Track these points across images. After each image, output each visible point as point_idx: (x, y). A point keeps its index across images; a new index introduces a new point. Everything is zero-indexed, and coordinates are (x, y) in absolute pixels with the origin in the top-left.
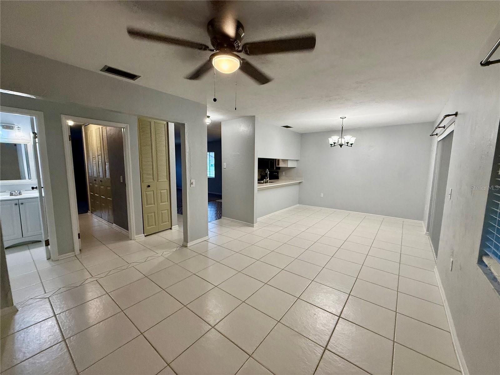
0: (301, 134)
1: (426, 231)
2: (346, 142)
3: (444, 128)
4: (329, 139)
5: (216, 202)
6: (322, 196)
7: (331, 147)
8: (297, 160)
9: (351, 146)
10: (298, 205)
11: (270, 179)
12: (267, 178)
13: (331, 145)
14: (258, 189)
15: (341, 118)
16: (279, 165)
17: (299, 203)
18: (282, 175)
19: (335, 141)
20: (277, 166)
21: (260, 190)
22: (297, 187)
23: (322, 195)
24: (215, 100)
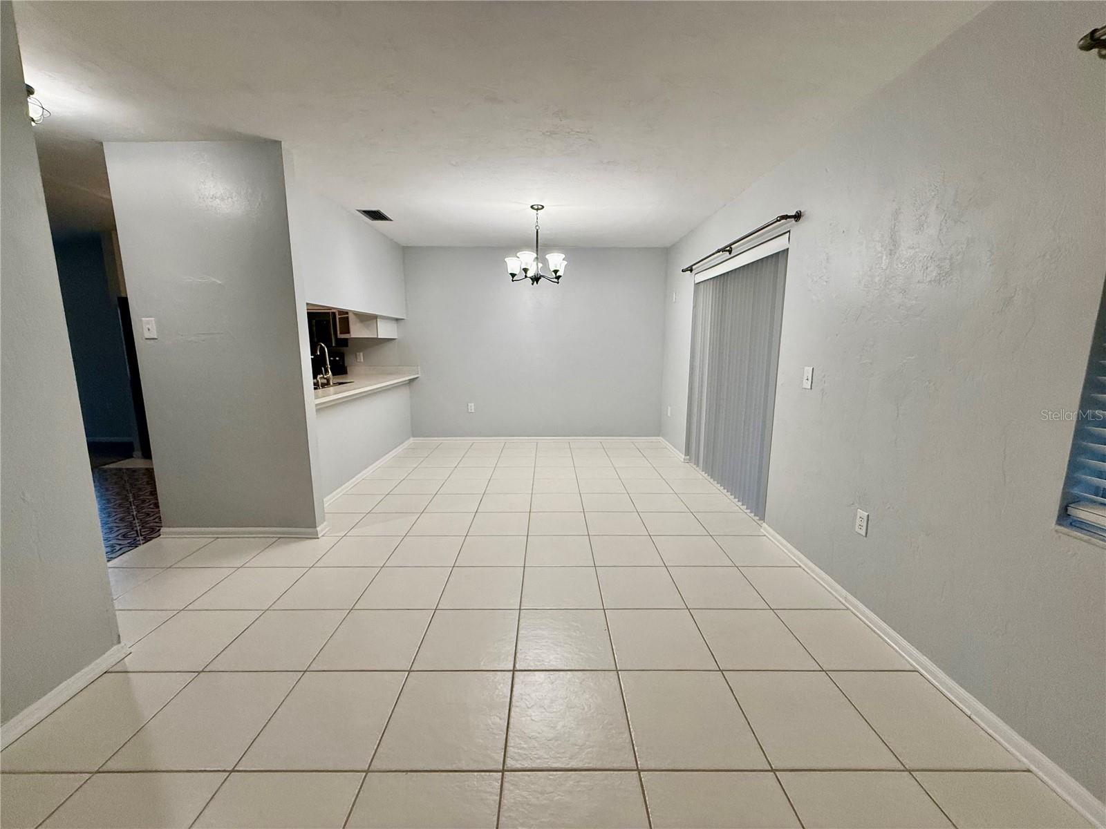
0: (403, 247)
1: (683, 457)
2: (552, 270)
3: (730, 254)
4: (506, 260)
6: (473, 411)
7: (513, 281)
8: (397, 320)
9: (558, 283)
10: (412, 439)
11: (334, 374)
12: (327, 371)
13: (513, 275)
14: (317, 405)
15: (532, 207)
16: (348, 332)
17: (415, 434)
18: (358, 364)
19: (527, 264)
20: (340, 336)
21: (320, 409)
22: (405, 392)
23: (472, 406)
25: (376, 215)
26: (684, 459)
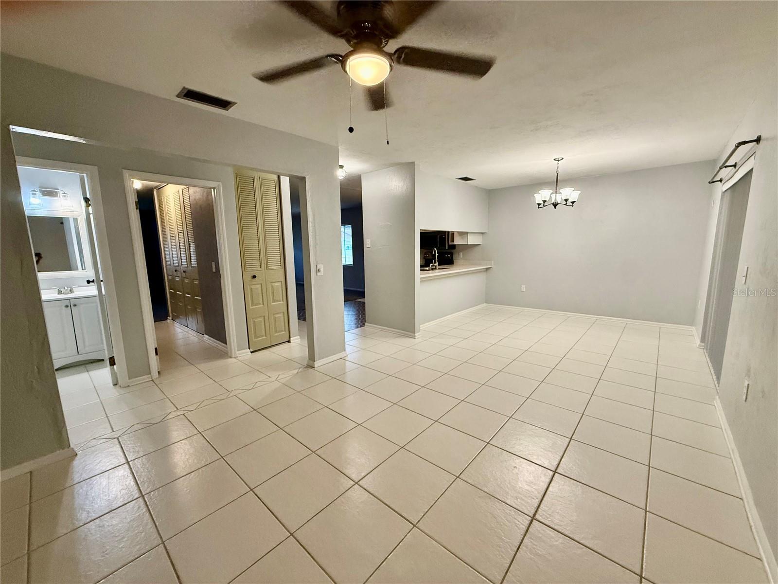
0: (489, 190)
1: (699, 342)
2: (564, 198)
3: (735, 168)
4: (535, 195)
5: (356, 301)
6: (524, 290)
7: (539, 208)
8: (482, 233)
9: (573, 206)
10: (485, 304)
11: (439, 265)
12: (435, 263)
13: (539, 204)
14: (421, 278)
15: (555, 160)
16: (453, 242)
17: (486, 303)
18: (459, 258)
19: (545, 197)
20: (450, 243)
21: (423, 280)
22: (482, 277)
23: (524, 288)
24: (351, 130)
25: (466, 179)
26: (699, 345)
